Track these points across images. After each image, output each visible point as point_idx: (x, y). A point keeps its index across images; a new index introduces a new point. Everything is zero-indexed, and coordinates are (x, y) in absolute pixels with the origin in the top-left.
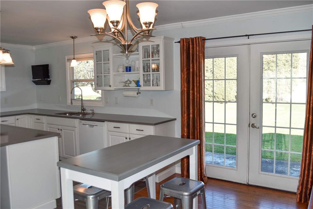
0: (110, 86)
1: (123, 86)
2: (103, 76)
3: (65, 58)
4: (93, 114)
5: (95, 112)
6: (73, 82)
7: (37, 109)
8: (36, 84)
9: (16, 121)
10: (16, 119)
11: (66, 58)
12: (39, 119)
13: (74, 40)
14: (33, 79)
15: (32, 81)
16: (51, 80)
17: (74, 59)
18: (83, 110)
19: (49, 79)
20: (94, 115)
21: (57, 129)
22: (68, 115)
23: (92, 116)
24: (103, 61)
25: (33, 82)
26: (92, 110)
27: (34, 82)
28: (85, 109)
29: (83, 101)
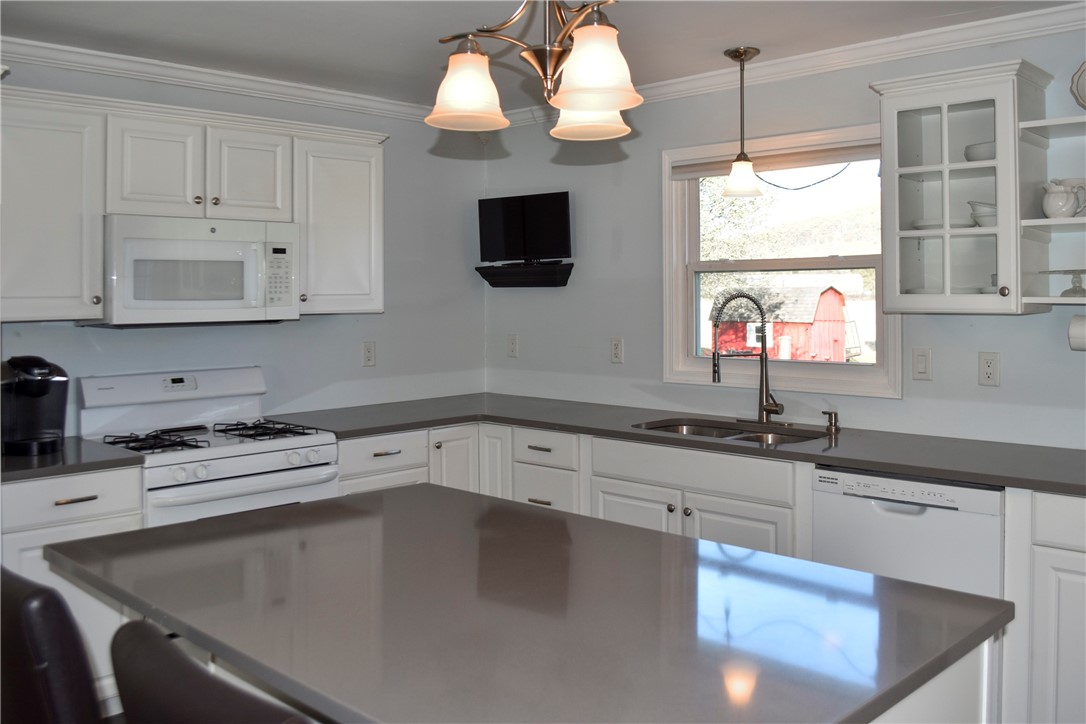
0: (1003, 292)
1: (1065, 294)
2: (947, 237)
3: (660, 157)
4: (832, 432)
5: (841, 424)
6: (696, 272)
7: (490, 395)
8: (494, 284)
9: (431, 453)
10: (431, 444)
11: (668, 159)
13: (742, 70)
15: (477, 269)
16: (572, 265)
17: (742, 157)
18: (769, 412)
19: (565, 261)
20: (839, 436)
21: (664, 508)
22: (690, 432)
23: (827, 446)
24: (951, 161)
25: (477, 274)
26: (830, 414)
27: (485, 273)
28: (777, 405)
29: (769, 364)
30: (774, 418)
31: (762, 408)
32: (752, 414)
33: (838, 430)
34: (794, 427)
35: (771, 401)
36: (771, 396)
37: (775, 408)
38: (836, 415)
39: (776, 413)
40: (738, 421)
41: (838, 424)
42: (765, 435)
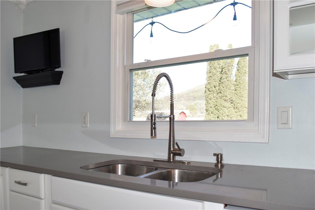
4: (218, 167)
6: (130, 69)
8: (24, 86)
12: (25, 184)
14: (16, 72)
15: (14, 78)
18: (175, 154)
19: (58, 70)
20: (223, 170)
25: (15, 81)
26: (218, 155)
27: (18, 80)
28: (180, 149)
29: (175, 123)
30: (178, 158)
31: (170, 152)
32: (164, 155)
33: (222, 166)
34: (192, 164)
35: (176, 147)
36: (177, 144)
37: (179, 152)
38: (221, 155)
39: (180, 155)
40: (155, 160)
41: (223, 162)
42: (172, 170)
